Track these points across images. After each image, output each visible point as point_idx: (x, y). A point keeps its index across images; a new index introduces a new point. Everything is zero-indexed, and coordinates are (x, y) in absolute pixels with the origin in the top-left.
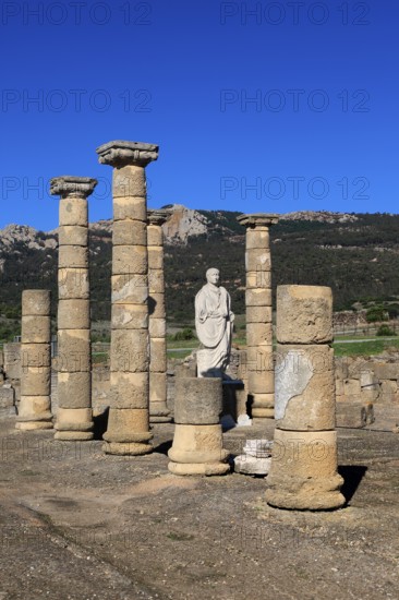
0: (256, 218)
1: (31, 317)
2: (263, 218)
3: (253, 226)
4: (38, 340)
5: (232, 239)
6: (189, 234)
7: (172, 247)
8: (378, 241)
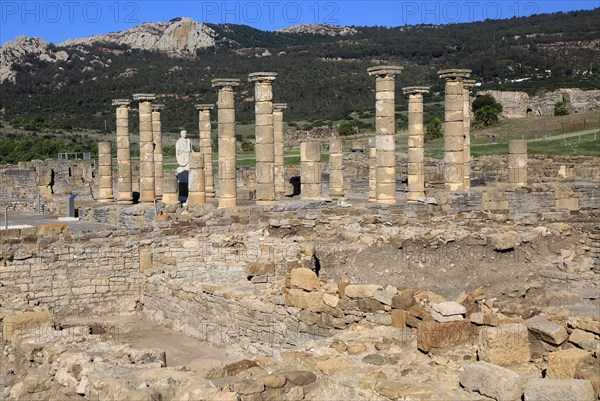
0: (204, 105)
1: (104, 154)
2: (207, 106)
3: (202, 110)
4: (106, 164)
5: (239, 52)
6: (198, 47)
7: (181, 60)
8: (375, 53)
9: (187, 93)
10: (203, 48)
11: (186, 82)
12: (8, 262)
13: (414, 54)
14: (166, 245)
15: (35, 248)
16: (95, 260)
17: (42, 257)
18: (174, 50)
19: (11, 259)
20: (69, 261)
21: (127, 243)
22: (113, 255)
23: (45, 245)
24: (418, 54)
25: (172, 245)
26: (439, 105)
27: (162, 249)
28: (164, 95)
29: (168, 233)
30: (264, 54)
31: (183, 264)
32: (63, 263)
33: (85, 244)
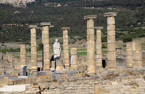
0: (65, 28)
1: (23, 50)
2: (67, 28)
3: (64, 30)
4: (24, 54)
5: (46, 5)
6: (27, 2)
7: (19, 8)
8: (109, 5)
9: (22, 24)
10: (29, 3)
11: (22, 18)
12: (47, 90)
13: (128, 5)
14: (105, 84)
15: (57, 84)
16: (78, 90)
17: (59, 88)
18: (16, 3)
19: (48, 89)
20: (69, 90)
21: (90, 83)
22: (85, 88)
23: (60, 83)
24: (130, 5)
25: (108, 84)
26: (141, 29)
27: (104, 86)
28: (11, 25)
29: (105, 79)
30: (58, 6)
31: (112, 92)
32: (67, 91)
33: (75, 83)
